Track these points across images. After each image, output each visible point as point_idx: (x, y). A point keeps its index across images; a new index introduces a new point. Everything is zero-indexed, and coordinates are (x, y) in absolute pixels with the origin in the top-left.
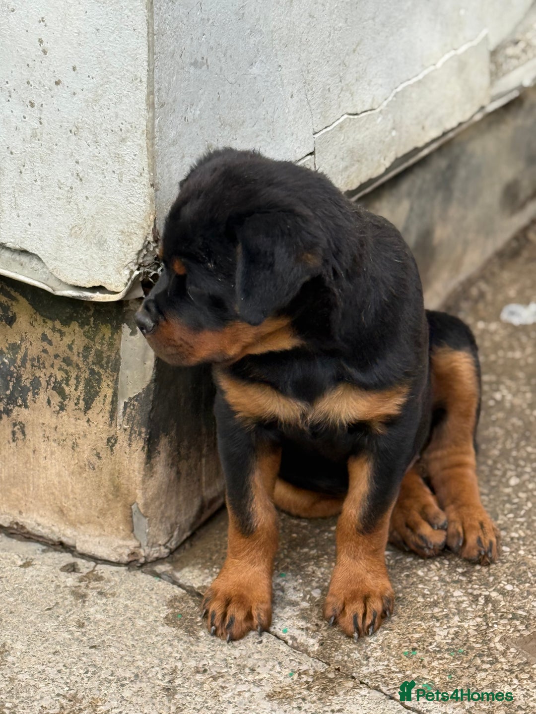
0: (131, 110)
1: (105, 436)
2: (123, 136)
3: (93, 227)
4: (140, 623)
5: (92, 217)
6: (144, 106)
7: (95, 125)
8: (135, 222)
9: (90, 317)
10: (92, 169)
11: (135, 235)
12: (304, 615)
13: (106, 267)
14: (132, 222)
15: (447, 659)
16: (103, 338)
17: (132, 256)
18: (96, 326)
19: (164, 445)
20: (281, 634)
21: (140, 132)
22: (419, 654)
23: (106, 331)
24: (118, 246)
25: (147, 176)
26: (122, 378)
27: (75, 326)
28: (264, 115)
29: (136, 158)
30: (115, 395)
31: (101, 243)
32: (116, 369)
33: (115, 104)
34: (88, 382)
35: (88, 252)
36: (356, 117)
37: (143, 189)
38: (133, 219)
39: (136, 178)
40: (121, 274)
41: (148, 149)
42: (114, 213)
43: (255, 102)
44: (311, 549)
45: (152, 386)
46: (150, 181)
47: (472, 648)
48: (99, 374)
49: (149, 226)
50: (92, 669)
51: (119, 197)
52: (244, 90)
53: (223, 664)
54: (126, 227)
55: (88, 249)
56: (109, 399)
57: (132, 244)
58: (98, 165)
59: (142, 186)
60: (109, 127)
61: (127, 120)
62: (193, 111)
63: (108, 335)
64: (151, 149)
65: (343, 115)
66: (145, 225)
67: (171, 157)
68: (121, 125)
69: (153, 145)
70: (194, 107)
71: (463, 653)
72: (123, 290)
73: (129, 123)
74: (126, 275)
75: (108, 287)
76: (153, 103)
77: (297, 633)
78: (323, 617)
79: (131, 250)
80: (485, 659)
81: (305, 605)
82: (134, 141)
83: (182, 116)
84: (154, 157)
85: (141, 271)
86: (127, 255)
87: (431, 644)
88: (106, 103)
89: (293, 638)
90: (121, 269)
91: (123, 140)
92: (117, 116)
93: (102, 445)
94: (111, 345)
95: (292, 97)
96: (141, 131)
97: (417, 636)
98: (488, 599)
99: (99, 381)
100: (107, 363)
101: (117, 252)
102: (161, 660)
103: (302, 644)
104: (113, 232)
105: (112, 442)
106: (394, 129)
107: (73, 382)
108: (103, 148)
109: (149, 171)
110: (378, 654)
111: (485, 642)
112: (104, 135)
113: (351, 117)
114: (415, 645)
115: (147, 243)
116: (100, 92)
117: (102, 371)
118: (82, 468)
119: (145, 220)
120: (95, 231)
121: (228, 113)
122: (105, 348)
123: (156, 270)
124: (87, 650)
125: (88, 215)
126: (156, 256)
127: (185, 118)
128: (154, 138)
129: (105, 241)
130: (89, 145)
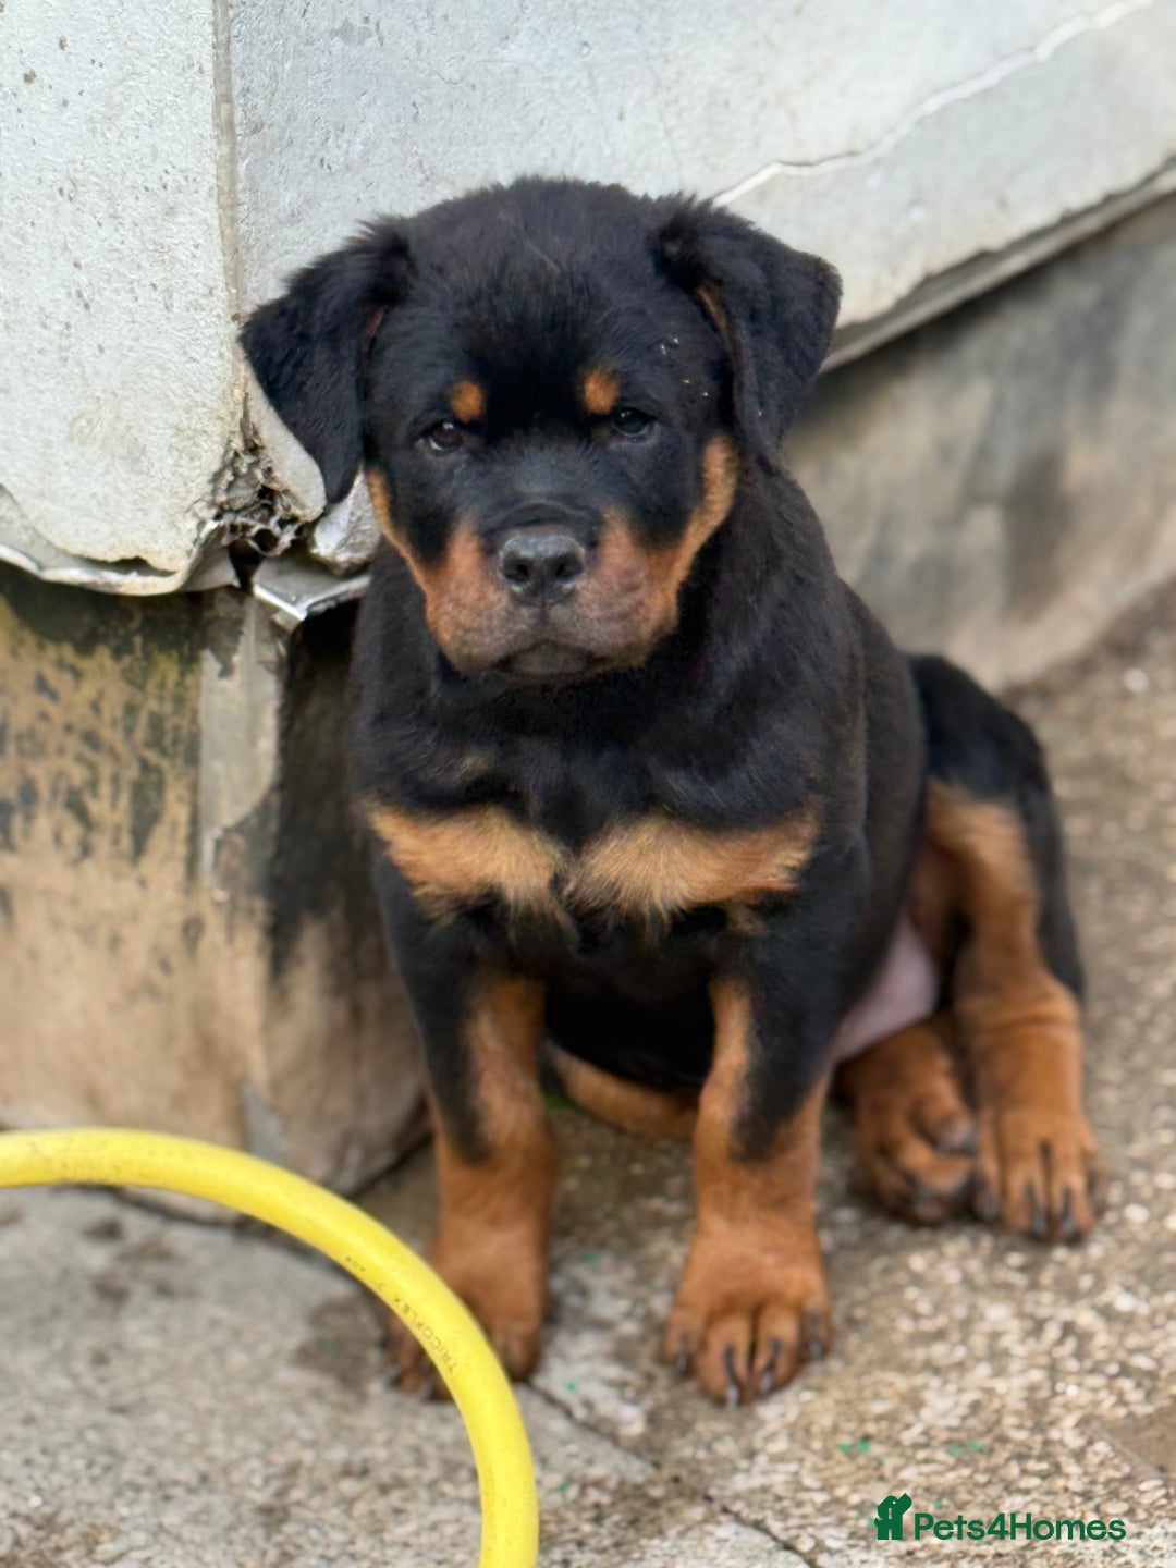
0: (184, 140)
1: (177, 918)
2: (170, 202)
3: (117, 418)
4: (238, 1359)
5: (114, 393)
6: (208, 129)
7: (112, 176)
8: (204, 405)
9: (134, 633)
10: (108, 281)
11: (205, 437)
12: (622, 1354)
13: (146, 514)
14: (197, 406)
15: (941, 1463)
16: (162, 685)
17: (200, 486)
18: (148, 656)
19: (312, 942)
20: (561, 1392)
21: (204, 191)
22: (876, 1449)
23: (167, 667)
24: (170, 461)
25: (224, 295)
26: (205, 780)
27: (103, 655)
28: (545, 159)
29: (198, 252)
30: (195, 821)
31: (135, 457)
32: (193, 758)
33: (151, 126)
34: (138, 791)
35: (109, 478)
36: (805, 171)
37: (216, 325)
38: (199, 397)
39: (203, 301)
40: (179, 530)
41: (222, 232)
42: (157, 382)
43: (518, 129)
44: (671, 1199)
45: (275, 800)
46: (230, 307)
47: (1003, 1439)
48: (158, 770)
49: (233, 414)
50: (103, 1460)
51: (167, 347)
52: (484, 99)
53: (408, 1458)
54: (184, 416)
55: (107, 472)
56: (183, 831)
57: (200, 458)
58: (121, 271)
59: (214, 319)
60: (140, 180)
61: (176, 164)
62: (345, 145)
63: (173, 675)
64: (227, 231)
65: (767, 165)
66: (223, 412)
67: (287, 252)
68: (164, 175)
69: (233, 220)
70: (346, 136)
71: (981, 1451)
72: (181, 565)
73: (181, 171)
74: (190, 531)
75: (153, 561)
76: (231, 124)
77: (597, 1392)
78: (662, 1359)
79: (198, 471)
80: (1032, 1465)
81: (629, 1328)
82: (191, 214)
83: (313, 157)
84: (236, 251)
85: (222, 522)
86: (190, 485)
87: (908, 1426)
88: (131, 124)
89: (588, 1405)
90: (179, 517)
91: (171, 211)
92: (155, 155)
93: (172, 939)
94: (179, 700)
95: (621, 117)
96: (206, 189)
97: (878, 1408)
98: (1068, 1329)
99: (160, 787)
100: (176, 742)
101: (168, 475)
102: (269, 1445)
103: (605, 1420)
104: (158, 428)
105: (192, 930)
106: (916, 202)
107: (105, 789)
108: (129, 229)
109: (227, 284)
110: (780, 1446)
111: (1039, 1428)
112: (131, 202)
113: (793, 171)
114: (871, 1428)
115: (231, 455)
116: (118, 98)
117: (165, 764)
118: (132, 995)
119: (223, 398)
120: (121, 427)
121: (445, 153)
122: (168, 708)
123: (265, 520)
124: (102, 1416)
125: (104, 391)
126: (259, 487)
127: (322, 161)
128: (235, 205)
129: (143, 451)
130: (100, 225)
